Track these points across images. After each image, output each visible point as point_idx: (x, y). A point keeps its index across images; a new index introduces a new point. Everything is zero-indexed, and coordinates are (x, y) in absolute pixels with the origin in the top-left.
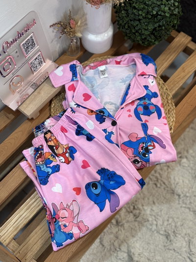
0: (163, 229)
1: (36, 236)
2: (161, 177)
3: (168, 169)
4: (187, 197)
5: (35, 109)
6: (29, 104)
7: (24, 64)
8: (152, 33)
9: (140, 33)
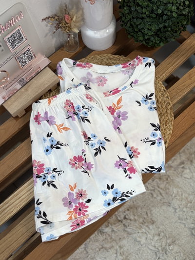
0: (153, 244)
1: (3, 244)
2: (158, 187)
3: (167, 179)
4: (184, 212)
5: (19, 107)
6: (14, 101)
7: (10, 58)
8: (156, 34)
9: (142, 33)
